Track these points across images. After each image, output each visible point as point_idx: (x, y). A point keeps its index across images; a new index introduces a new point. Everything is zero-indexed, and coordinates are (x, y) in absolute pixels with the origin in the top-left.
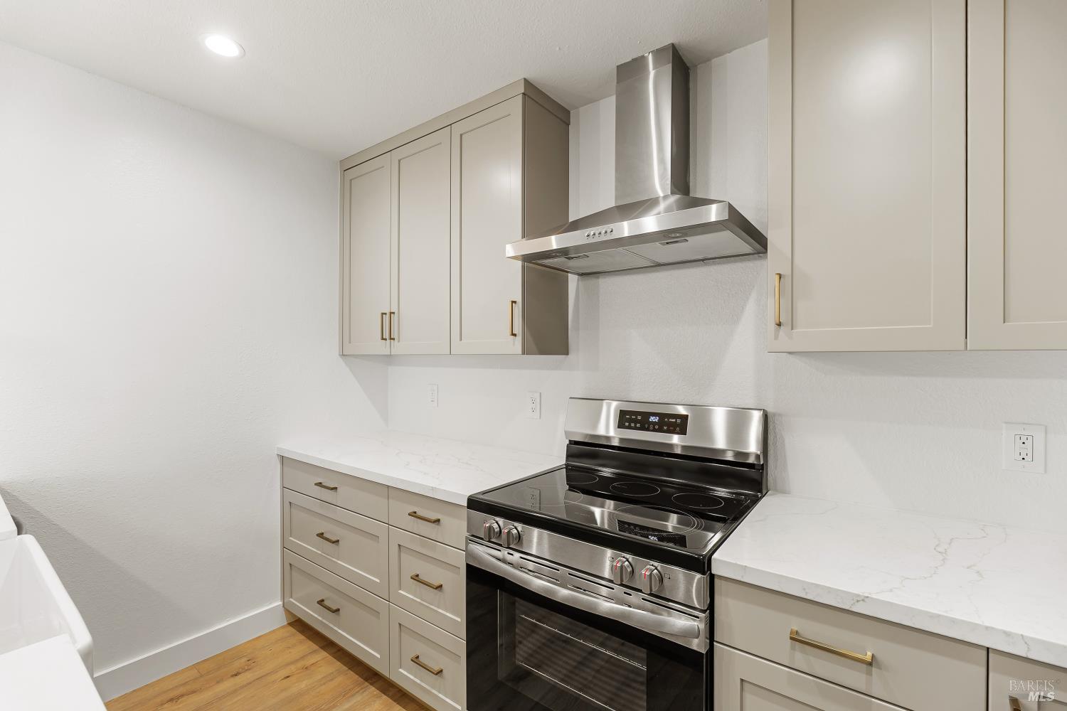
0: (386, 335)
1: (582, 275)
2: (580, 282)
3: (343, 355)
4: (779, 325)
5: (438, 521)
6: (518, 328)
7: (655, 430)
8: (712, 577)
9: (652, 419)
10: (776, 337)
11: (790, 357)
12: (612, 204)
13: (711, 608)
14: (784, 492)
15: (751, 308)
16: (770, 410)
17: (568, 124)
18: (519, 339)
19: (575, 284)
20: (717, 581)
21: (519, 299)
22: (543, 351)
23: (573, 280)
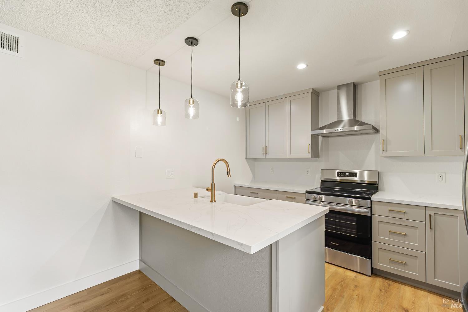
0: (264, 153)
1: (324, 137)
2: (323, 139)
3: (246, 159)
4: (383, 151)
5: (295, 198)
6: (310, 151)
7: (348, 177)
8: (371, 201)
9: (347, 174)
10: (383, 153)
11: (385, 158)
12: (336, 120)
13: (371, 207)
14: (383, 190)
15: (373, 146)
16: (379, 171)
17: (319, 96)
18: (310, 154)
19: (321, 139)
20: (372, 202)
21: (311, 144)
22: (315, 157)
23: (320, 138)
